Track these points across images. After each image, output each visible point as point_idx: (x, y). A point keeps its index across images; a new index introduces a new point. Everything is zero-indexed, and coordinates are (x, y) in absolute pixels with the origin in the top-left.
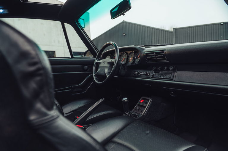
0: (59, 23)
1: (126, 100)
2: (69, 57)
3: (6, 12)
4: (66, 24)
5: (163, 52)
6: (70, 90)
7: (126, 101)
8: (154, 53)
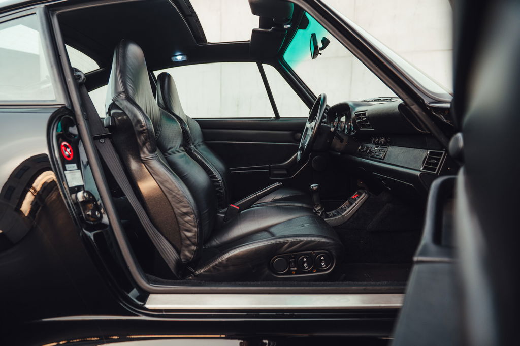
0: (254, 65)
1: (315, 186)
2: (271, 118)
3: (185, 59)
4: (264, 65)
5: (364, 114)
6: (267, 171)
7: (314, 188)
8: (360, 114)
